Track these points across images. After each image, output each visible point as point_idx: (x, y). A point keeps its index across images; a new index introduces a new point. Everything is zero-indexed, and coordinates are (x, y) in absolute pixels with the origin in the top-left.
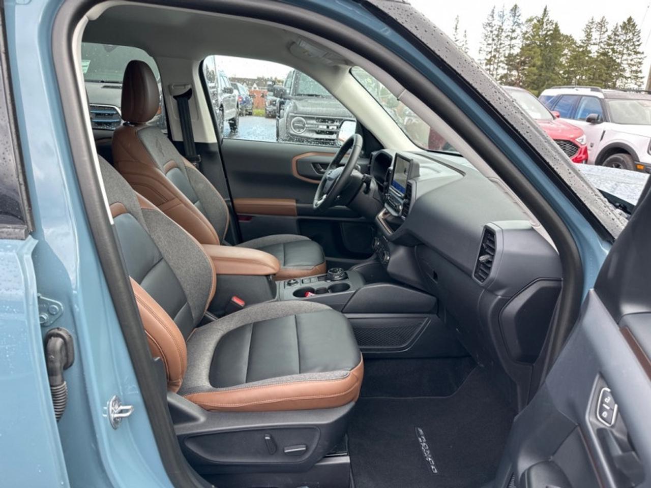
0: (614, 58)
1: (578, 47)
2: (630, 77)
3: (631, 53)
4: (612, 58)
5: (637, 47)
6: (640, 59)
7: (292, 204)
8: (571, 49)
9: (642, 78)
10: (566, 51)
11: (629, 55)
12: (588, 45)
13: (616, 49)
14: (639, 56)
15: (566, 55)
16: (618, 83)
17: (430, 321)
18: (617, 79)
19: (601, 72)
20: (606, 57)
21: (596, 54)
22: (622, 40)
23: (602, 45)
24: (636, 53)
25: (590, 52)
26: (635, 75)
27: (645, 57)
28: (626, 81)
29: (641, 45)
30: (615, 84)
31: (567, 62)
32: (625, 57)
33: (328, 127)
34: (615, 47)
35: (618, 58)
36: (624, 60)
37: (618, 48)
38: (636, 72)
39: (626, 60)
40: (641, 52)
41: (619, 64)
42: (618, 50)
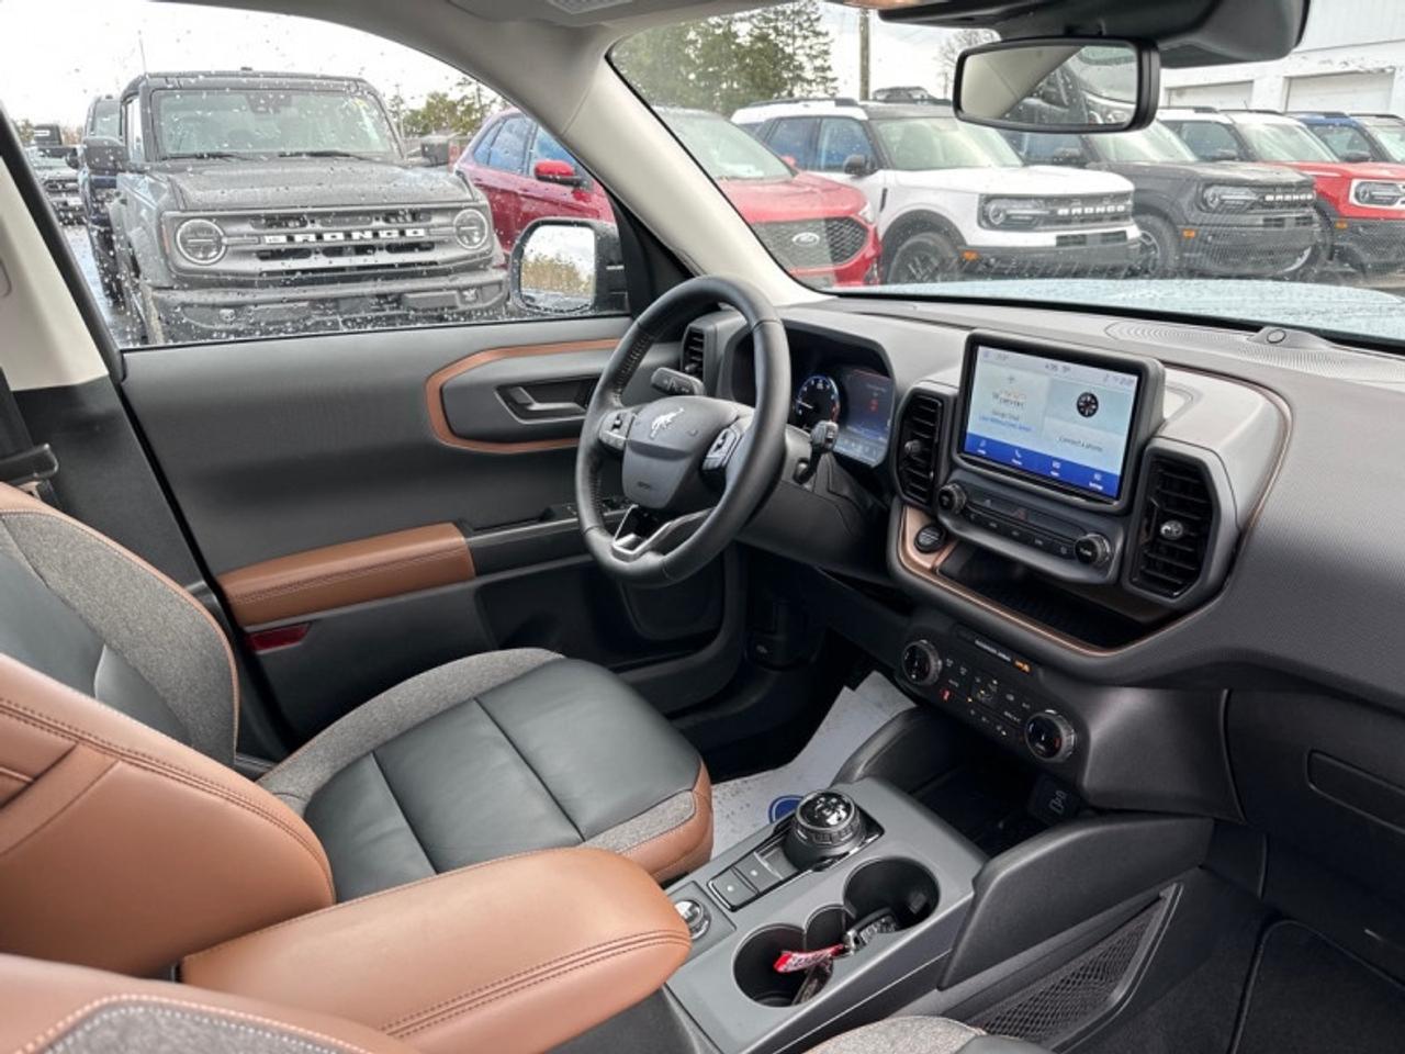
0: (781, 45)
1: (714, 26)
2: (814, 80)
3: (807, 34)
4: (776, 45)
5: (815, 24)
6: (825, 44)
7: (449, 541)
8: (700, 30)
9: (834, 80)
10: (692, 35)
11: (806, 38)
12: (730, 23)
13: (780, 28)
14: (822, 39)
15: (694, 42)
16: (797, 92)
17: (1181, 890)
18: (793, 85)
19: (762, 72)
20: (766, 44)
21: (748, 38)
22: (789, 12)
23: (755, 21)
24: (817, 34)
25: (735, 35)
26: (822, 74)
27: (832, 41)
28: (809, 88)
29: (822, 19)
30: (791, 94)
31: (697, 57)
32: (799, 42)
33: (290, 239)
34: (780, 24)
35: (788, 45)
36: (798, 48)
37: (786, 26)
38: (823, 69)
39: (802, 47)
40: (824, 31)
41: (791, 57)
42: (785, 30)
